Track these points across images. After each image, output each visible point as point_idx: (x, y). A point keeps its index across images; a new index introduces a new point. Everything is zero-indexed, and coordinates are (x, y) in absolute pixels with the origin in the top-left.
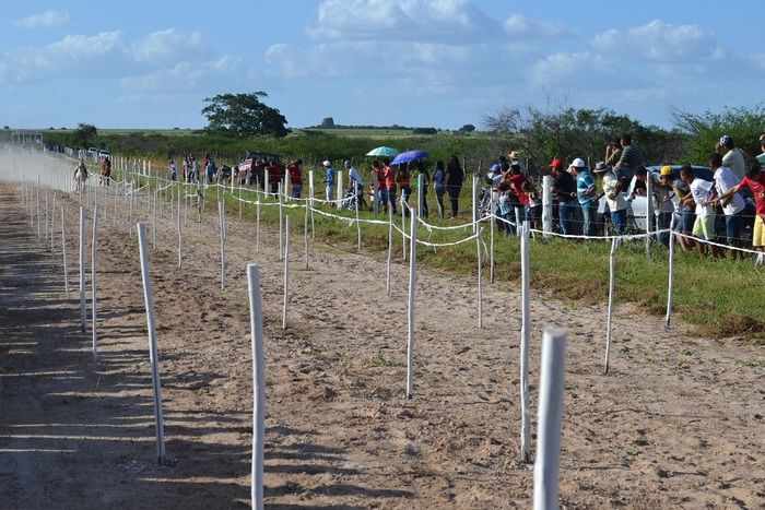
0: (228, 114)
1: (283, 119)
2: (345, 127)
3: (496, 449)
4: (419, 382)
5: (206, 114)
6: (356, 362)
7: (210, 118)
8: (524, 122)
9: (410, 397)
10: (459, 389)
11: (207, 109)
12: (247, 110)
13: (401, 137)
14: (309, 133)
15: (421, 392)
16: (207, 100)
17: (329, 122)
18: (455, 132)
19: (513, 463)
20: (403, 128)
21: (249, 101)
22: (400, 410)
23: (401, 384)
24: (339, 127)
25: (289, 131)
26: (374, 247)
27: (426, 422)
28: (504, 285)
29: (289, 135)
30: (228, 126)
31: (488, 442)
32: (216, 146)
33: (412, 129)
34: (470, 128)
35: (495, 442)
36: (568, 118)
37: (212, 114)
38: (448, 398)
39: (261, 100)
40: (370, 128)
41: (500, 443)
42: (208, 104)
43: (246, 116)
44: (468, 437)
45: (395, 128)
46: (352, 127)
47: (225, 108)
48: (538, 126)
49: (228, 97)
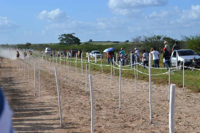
0: (65, 39)
1: (79, 40)
2: (95, 42)
3: (144, 120)
4: (122, 105)
5: (59, 39)
6: (106, 101)
7: (60, 40)
8: (142, 39)
9: (120, 109)
10: (132, 107)
11: (59, 38)
12: (70, 38)
13: (110, 44)
14: (86, 43)
15: (123, 107)
16: (59, 36)
17: (91, 41)
18: (124, 42)
19: (148, 124)
20: (110, 42)
21: (70, 36)
22: (119, 112)
23: (118, 106)
24: (94, 42)
25: (81, 43)
26: (106, 72)
27: (126, 115)
28: (140, 81)
29: (81, 44)
30: (65, 42)
31: (141, 119)
32: (62, 47)
33: (112, 42)
34: (128, 41)
35: (143, 119)
36: (154, 38)
37: (61, 39)
38: (130, 109)
39: (73, 35)
40: (102, 42)
41: (144, 119)
42: (60, 37)
43: (69, 39)
44: (136, 118)
45: (108, 41)
46: (97, 42)
47: (64, 38)
48: (146, 40)
49: (65, 35)
